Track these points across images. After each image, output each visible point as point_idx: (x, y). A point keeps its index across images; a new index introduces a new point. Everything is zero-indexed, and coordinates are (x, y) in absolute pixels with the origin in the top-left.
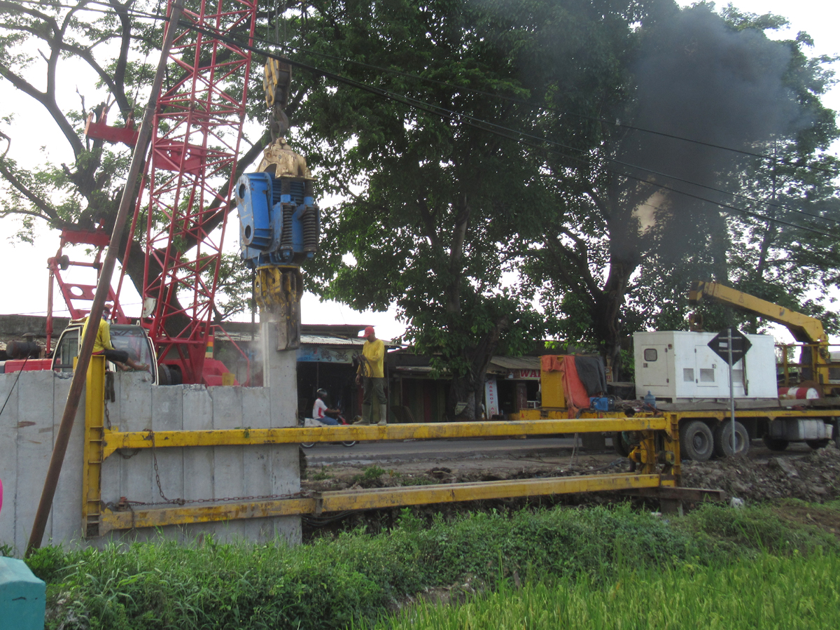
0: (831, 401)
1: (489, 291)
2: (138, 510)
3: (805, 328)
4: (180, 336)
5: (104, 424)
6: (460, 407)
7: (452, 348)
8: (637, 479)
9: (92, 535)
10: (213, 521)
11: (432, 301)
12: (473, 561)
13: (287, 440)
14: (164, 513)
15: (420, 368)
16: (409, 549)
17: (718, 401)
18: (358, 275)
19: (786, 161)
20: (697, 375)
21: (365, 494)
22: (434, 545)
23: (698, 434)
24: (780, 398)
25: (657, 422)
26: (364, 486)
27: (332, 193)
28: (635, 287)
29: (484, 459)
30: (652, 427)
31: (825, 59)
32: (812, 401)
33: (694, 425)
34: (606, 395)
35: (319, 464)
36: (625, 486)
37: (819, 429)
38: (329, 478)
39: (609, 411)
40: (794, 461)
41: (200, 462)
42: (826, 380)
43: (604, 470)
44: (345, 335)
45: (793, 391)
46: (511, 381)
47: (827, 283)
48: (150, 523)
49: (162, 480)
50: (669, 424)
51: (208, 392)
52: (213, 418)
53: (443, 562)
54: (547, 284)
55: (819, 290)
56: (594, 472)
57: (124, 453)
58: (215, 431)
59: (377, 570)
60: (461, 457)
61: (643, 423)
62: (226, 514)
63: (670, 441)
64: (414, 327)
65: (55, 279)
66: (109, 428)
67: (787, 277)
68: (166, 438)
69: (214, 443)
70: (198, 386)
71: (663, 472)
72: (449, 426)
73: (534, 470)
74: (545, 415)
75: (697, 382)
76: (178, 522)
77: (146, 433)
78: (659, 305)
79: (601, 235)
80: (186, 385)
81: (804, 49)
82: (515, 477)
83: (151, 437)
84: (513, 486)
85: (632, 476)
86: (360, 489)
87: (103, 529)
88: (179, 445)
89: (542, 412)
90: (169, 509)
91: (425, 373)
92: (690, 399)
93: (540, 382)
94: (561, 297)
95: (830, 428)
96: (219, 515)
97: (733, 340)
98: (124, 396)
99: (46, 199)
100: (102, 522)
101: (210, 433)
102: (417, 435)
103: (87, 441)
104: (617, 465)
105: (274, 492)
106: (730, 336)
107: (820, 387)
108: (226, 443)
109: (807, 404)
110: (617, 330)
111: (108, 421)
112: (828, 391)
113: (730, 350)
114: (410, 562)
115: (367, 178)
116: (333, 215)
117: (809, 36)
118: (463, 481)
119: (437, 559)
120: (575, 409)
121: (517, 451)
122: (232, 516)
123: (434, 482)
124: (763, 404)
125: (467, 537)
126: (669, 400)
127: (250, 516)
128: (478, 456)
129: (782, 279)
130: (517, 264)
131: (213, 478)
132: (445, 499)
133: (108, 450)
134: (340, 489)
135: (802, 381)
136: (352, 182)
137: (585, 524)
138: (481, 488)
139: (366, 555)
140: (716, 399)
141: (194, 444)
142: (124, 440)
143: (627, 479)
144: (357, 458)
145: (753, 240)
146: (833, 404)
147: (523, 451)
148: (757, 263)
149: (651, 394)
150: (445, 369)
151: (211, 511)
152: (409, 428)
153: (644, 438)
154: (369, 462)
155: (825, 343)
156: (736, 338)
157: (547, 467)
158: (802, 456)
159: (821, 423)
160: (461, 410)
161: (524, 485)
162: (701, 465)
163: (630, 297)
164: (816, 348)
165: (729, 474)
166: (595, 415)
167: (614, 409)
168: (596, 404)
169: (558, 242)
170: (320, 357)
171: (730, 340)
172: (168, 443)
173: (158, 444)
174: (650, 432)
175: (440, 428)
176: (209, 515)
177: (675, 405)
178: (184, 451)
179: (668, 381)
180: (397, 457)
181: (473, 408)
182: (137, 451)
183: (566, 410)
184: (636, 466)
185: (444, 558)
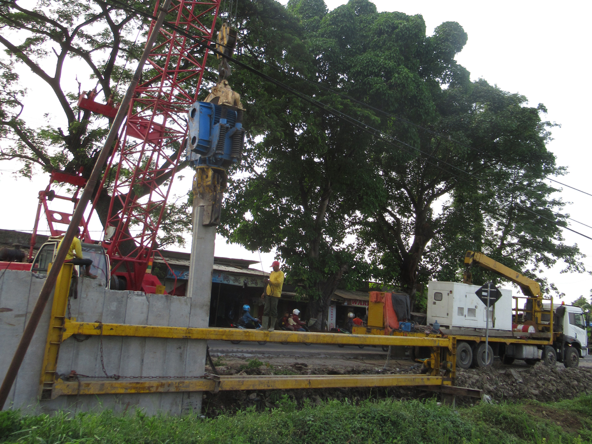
0: (543, 335)
1: (337, 246)
2: (84, 381)
3: (530, 287)
4: (129, 256)
5: (66, 315)
6: (312, 321)
7: (310, 281)
8: (428, 379)
9: (46, 398)
10: (139, 392)
11: (300, 249)
12: (330, 437)
13: (200, 337)
14: (103, 385)
15: (288, 293)
16: (286, 425)
17: (477, 330)
18: (253, 226)
19: (521, 183)
20: (466, 312)
21: (249, 379)
22: (304, 423)
23: (464, 351)
24: (513, 331)
25: (444, 341)
26: (248, 373)
27: (242, 170)
28: (428, 252)
29: (326, 358)
30: (440, 345)
31: (549, 124)
32: (531, 334)
33: (462, 344)
34: (409, 320)
35: (215, 354)
36: (421, 383)
37: (534, 352)
38: (223, 365)
39: (411, 331)
40: (520, 372)
41: (134, 348)
42: (539, 321)
43: (406, 371)
44: (241, 266)
45: (520, 327)
46: (345, 307)
47: (538, 260)
48: (91, 392)
49: (105, 360)
50: (451, 343)
51: (147, 297)
52: (147, 316)
53: (309, 436)
54: (374, 245)
55: (533, 265)
56: (400, 372)
57: (78, 338)
58: (148, 326)
59: (263, 442)
60: (311, 356)
61: (435, 341)
62: (149, 388)
63: (450, 354)
64: (287, 265)
65: (43, 207)
66: (70, 318)
67: (515, 255)
68: (112, 329)
69: (147, 335)
70: (140, 292)
71: (444, 376)
72: (312, 335)
73: (361, 369)
74: (369, 331)
75: (465, 316)
76: (113, 392)
77: (97, 324)
78: (442, 265)
79: (409, 217)
80: (132, 291)
81: (541, 114)
82: (349, 373)
83: (100, 327)
84: (349, 380)
85: (425, 377)
86: (245, 375)
87: (55, 394)
88: (120, 335)
89: (367, 329)
90: (107, 382)
91: (291, 297)
92: (460, 327)
93: (368, 309)
94: (382, 254)
95: (541, 351)
96: (144, 388)
97: (491, 291)
98: (84, 295)
99: (43, 151)
100: (55, 389)
101: (145, 327)
102: (289, 340)
103: (51, 327)
104: (414, 368)
105: (186, 375)
106: (489, 289)
107: (536, 325)
108: (155, 336)
109: (528, 335)
110: (415, 279)
111: (69, 313)
112: (540, 328)
113: (489, 297)
114: (287, 436)
115: (267, 163)
116: (241, 185)
117: (545, 107)
118: (315, 374)
119: (304, 434)
120: (389, 329)
121: (348, 354)
122: (153, 390)
123: (296, 373)
124: (503, 334)
125: (327, 418)
126: (447, 327)
127: (166, 391)
128: (323, 356)
129: (512, 255)
130: (356, 230)
131: (143, 360)
132: (303, 386)
133: (66, 335)
134: (231, 374)
135: (526, 321)
136: (256, 164)
137: (408, 413)
138: (328, 380)
139: (256, 429)
140: (475, 328)
141: (132, 335)
142: (79, 328)
143: (422, 379)
144: (242, 352)
145: (499, 229)
146: (544, 336)
147: (352, 354)
148: (499, 244)
149: (438, 322)
150: (304, 295)
151: (138, 385)
152: (285, 334)
153: (434, 352)
154: (250, 355)
155: (540, 298)
156: (493, 290)
157: (369, 367)
158: (525, 369)
159: (536, 349)
160: (313, 323)
161: (357, 379)
162: (465, 371)
163: (424, 258)
164: (535, 300)
165: (483, 379)
166: (402, 333)
167: (414, 331)
168: (403, 326)
169: (383, 218)
170: (222, 280)
171: (489, 291)
172: (112, 333)
173: (105, 333)
174: (438, 348)
175: (305, 335)
176: (137, 388)
177: (451, 331)
178: (123, 339)
179: (448, 315)
180: (269, 353)
181: (320, 323)
182: (88, 337)
183: (383, 329)
184: (427, 370)
185: (310, 434)
